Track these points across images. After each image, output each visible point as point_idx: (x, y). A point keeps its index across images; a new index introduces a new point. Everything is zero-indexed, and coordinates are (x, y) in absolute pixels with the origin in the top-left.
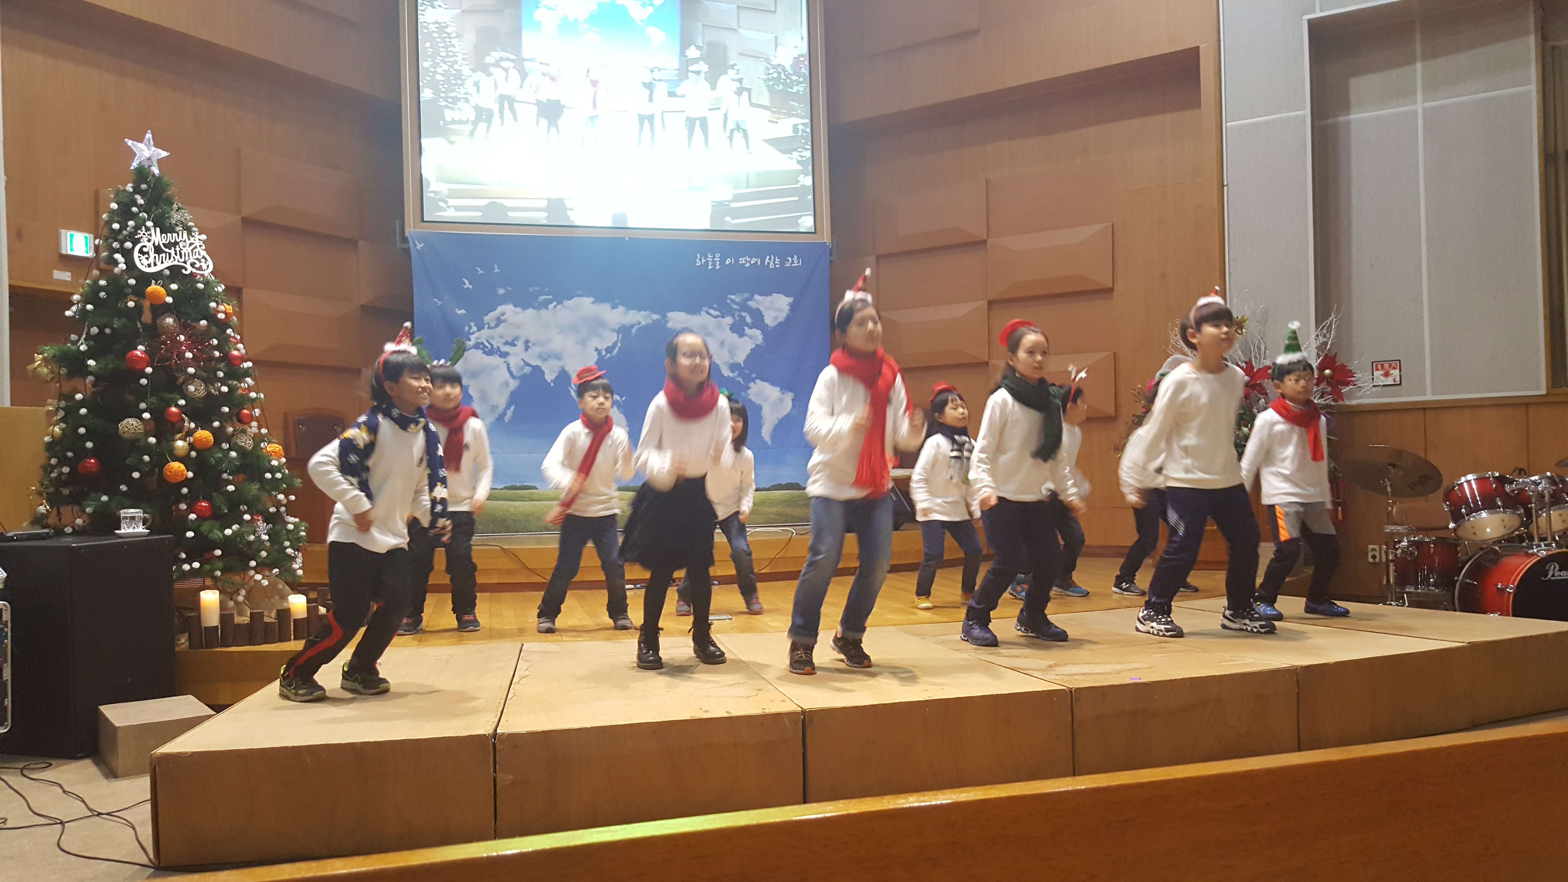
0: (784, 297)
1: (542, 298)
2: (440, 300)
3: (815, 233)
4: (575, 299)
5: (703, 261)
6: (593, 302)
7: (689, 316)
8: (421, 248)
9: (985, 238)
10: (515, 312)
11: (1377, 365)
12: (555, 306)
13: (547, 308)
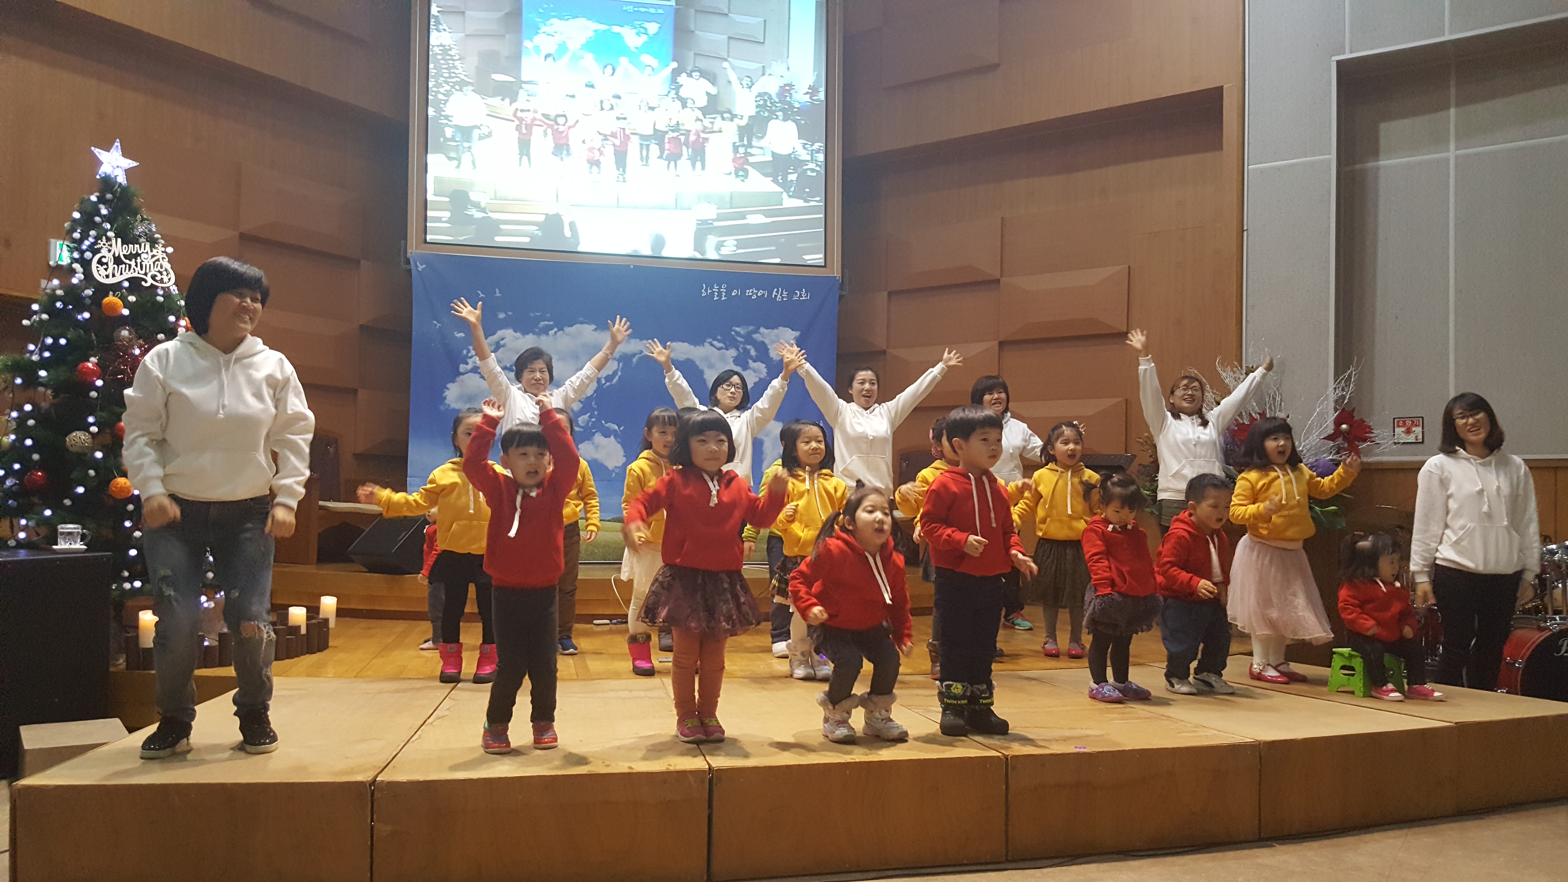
0: (790, 330)
1: (542, 323)
2: (438, 323)
3: (825, 266)
4: (577, 326)
5: (709, 291)
6: (595, 330)
7: (692, 347)
8: (423, 269)
9: (999, 277)
10: (514, 337)
11: (1398, 422)
12: (556, 333)
13: (548, 334)
